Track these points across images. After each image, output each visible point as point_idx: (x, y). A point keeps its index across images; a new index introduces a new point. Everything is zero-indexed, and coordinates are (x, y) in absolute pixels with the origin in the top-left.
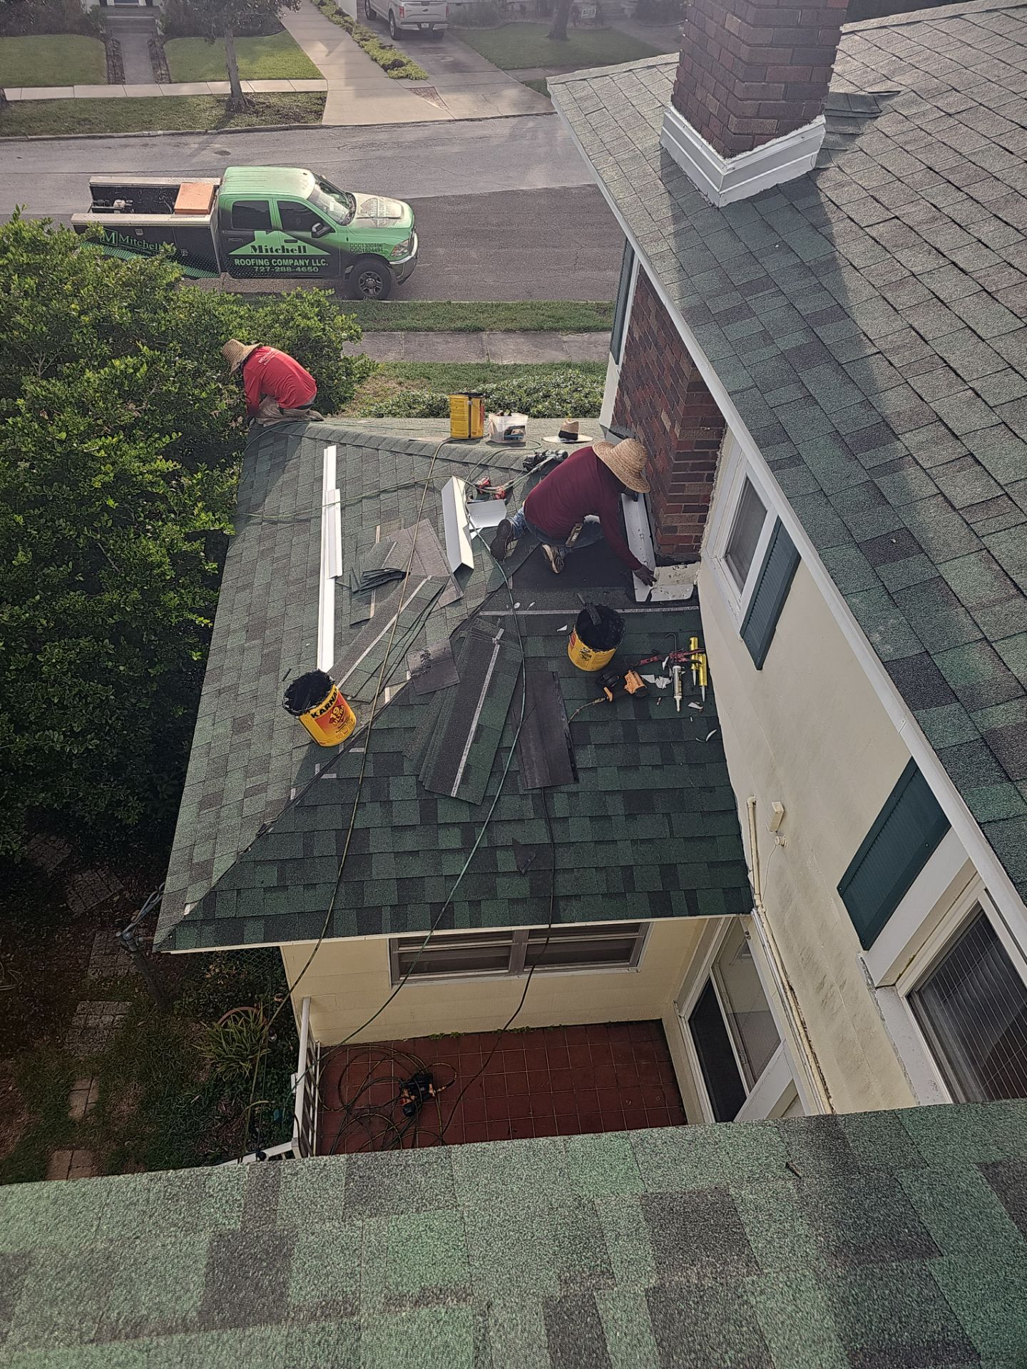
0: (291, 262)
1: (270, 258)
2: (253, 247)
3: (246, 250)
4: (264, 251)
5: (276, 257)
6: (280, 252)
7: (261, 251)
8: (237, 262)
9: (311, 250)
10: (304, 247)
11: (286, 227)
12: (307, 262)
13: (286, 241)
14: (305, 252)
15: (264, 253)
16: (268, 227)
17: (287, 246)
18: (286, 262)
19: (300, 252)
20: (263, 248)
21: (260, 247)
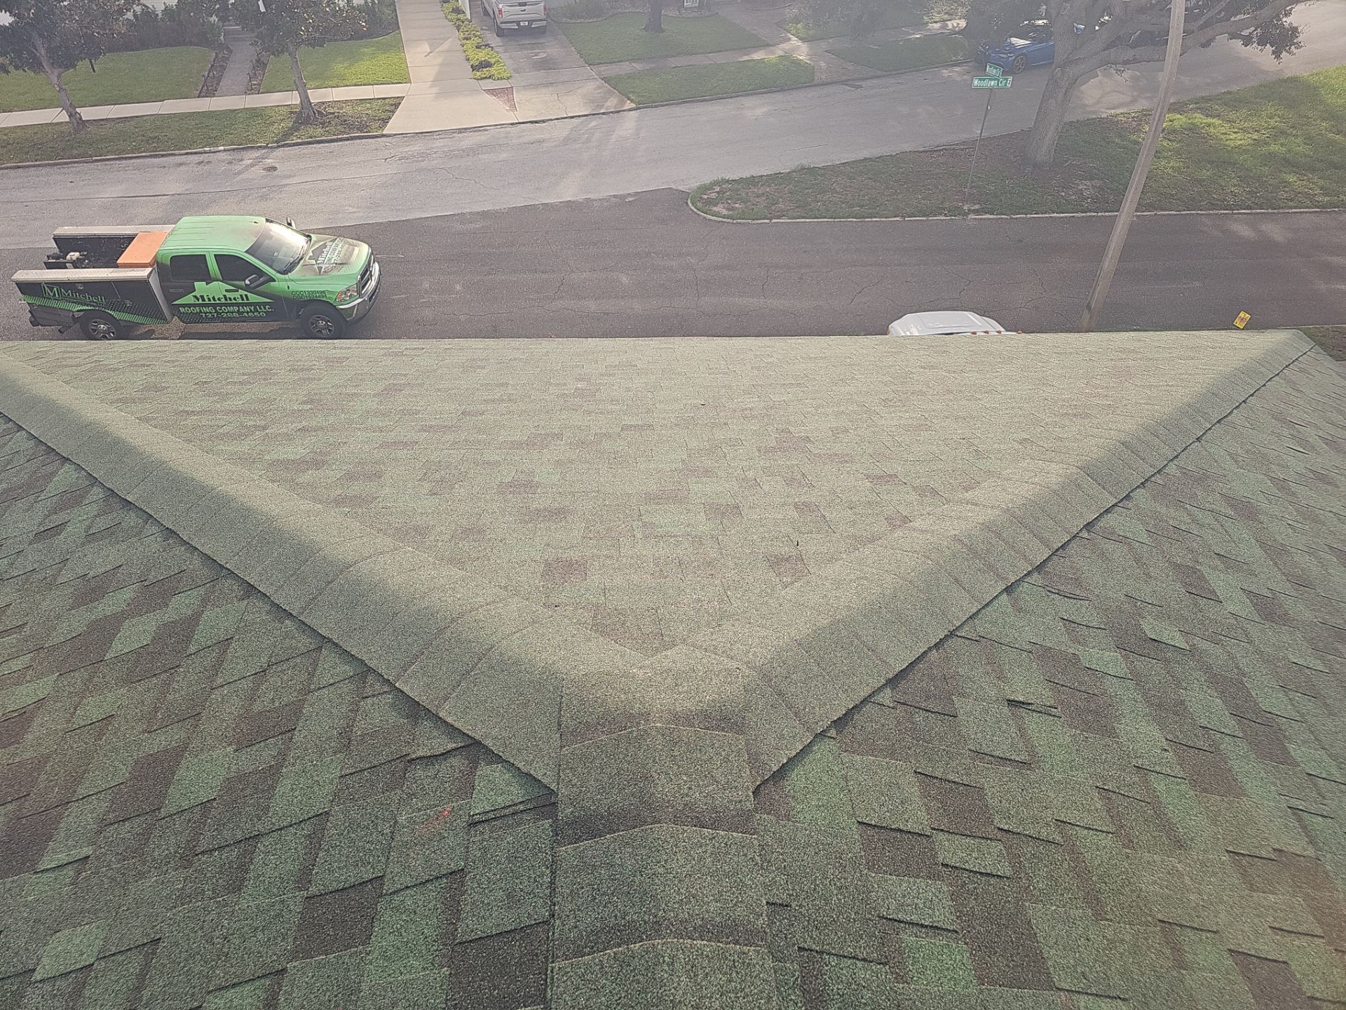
0: (236, 309)
1: (214, 306)
2: (195, 297)
3: (189, 299)
4: (206, 300)
5: (221, 305)
6: (223, 301)
7: (204, 300)
8: (182, 310)
9: (253, 298)
10: (246, 296)
11: (224, 279)
12: (252, 308)
13: (226, 291)
14: (248, 299)
15: (207, 302)
16: (208, 279)
17: (228, 295)
18: (231, 309)
19: (243, 300)
20: (205, 297)
21: (202, 297)
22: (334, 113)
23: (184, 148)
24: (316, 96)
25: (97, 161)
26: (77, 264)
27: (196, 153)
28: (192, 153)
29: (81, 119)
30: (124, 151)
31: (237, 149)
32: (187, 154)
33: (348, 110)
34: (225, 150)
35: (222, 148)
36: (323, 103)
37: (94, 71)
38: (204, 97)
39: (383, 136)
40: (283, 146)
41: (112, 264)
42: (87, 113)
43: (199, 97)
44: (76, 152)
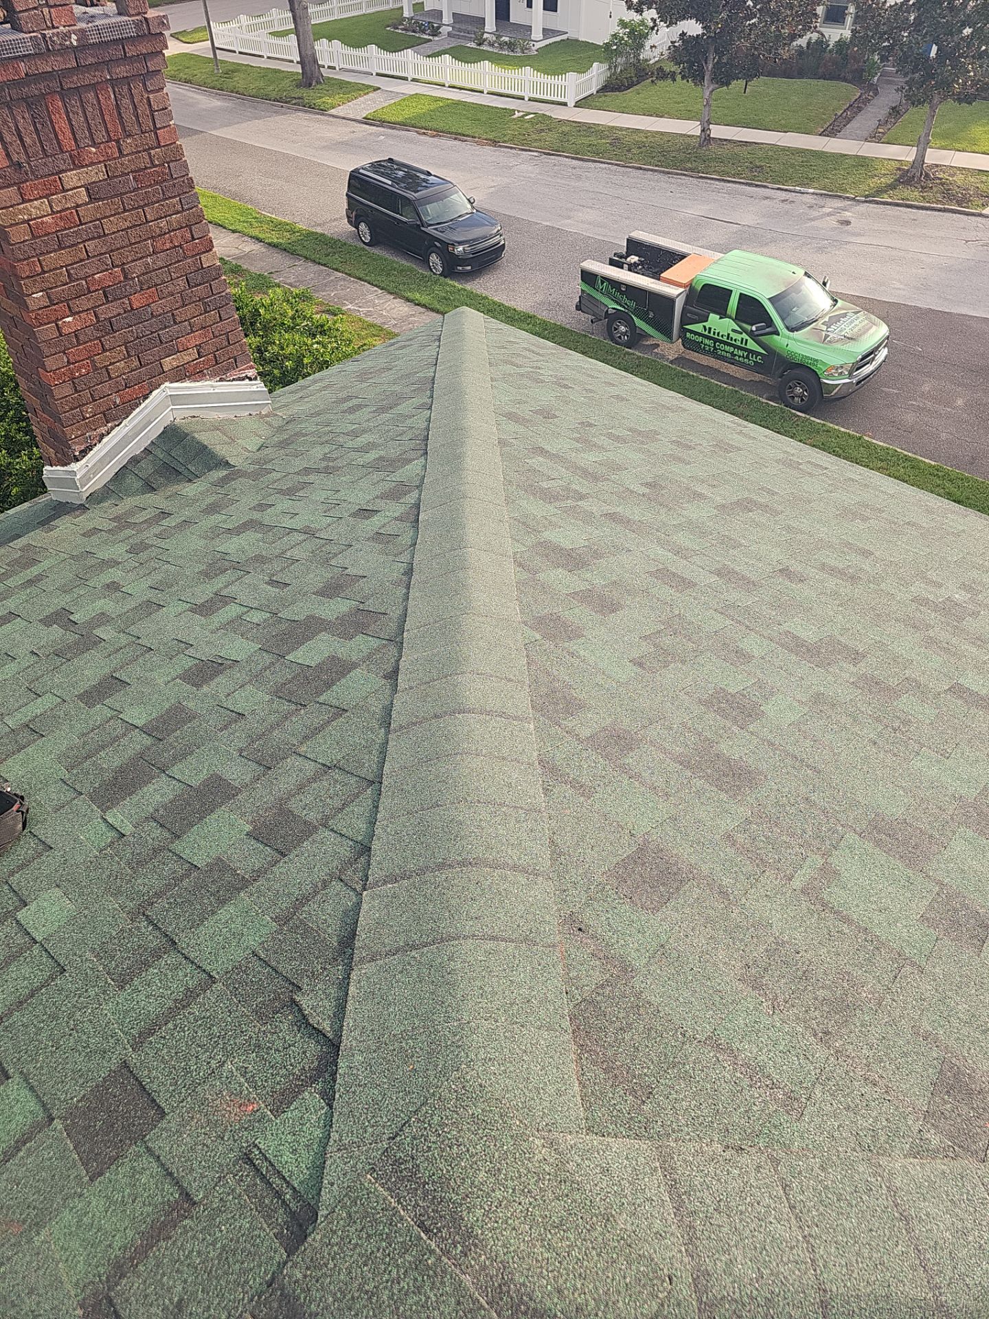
0: (732, 349)
1: (716, 341)
2: (705, 327)
3: (698, 327)
4: (712, 333)
5: (722, 342)
6: (725, 339)
7: (709, 332)
8: (688, 335)
9: (752, 345)
10: (747, 340)
11: (737, 319)
12: (745, 354)
13: (734, 331)
14: (746, 344)
15: (712, 335)
16: (723, 314)
17: (733, 335)
18: (727, 348)
19: (742, 343)
20: (712, 330)
21: (710, 329)
22: (941, 179)
23: (779, 183)
24: (933, 156)
25: (701, 177)
26: (632, 268)
27: (786, 190)
28: (782, 189)
29: (709, 135)
30: (728, 174)
31: (825, 194)
32: (778, 189)
33: (959, 179)
34: (813, 194)
35: (811, 191)
36: (937, 166)
37: (745, 92)
38: (825, 136)
39: (980, 215)
40: (870, 202)
41: (656, 276)
42: (717, 131)
43: (820, 135)
44: (690, 165)
